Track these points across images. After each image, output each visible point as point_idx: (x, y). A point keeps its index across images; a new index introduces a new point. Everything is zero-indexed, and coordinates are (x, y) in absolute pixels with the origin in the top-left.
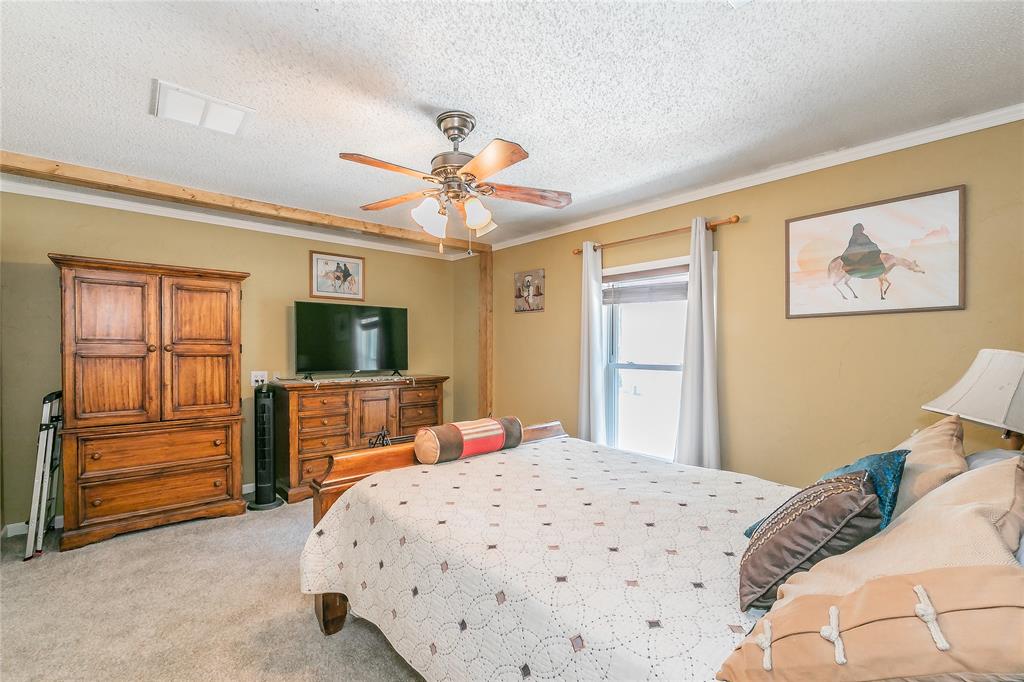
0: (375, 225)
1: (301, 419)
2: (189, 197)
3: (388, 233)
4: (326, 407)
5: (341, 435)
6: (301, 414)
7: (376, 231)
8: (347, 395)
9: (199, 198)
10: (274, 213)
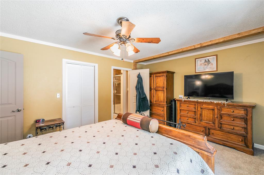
0: (198, 44)
1: (180, 110)
2: (153, 58)
3: (205, 45)
4: (188, 108)
5: (193, 118)
6: (180, 108)
7: (199, 46)
8: (195, 105)
9: (155, 57)
10: (168, 54)
